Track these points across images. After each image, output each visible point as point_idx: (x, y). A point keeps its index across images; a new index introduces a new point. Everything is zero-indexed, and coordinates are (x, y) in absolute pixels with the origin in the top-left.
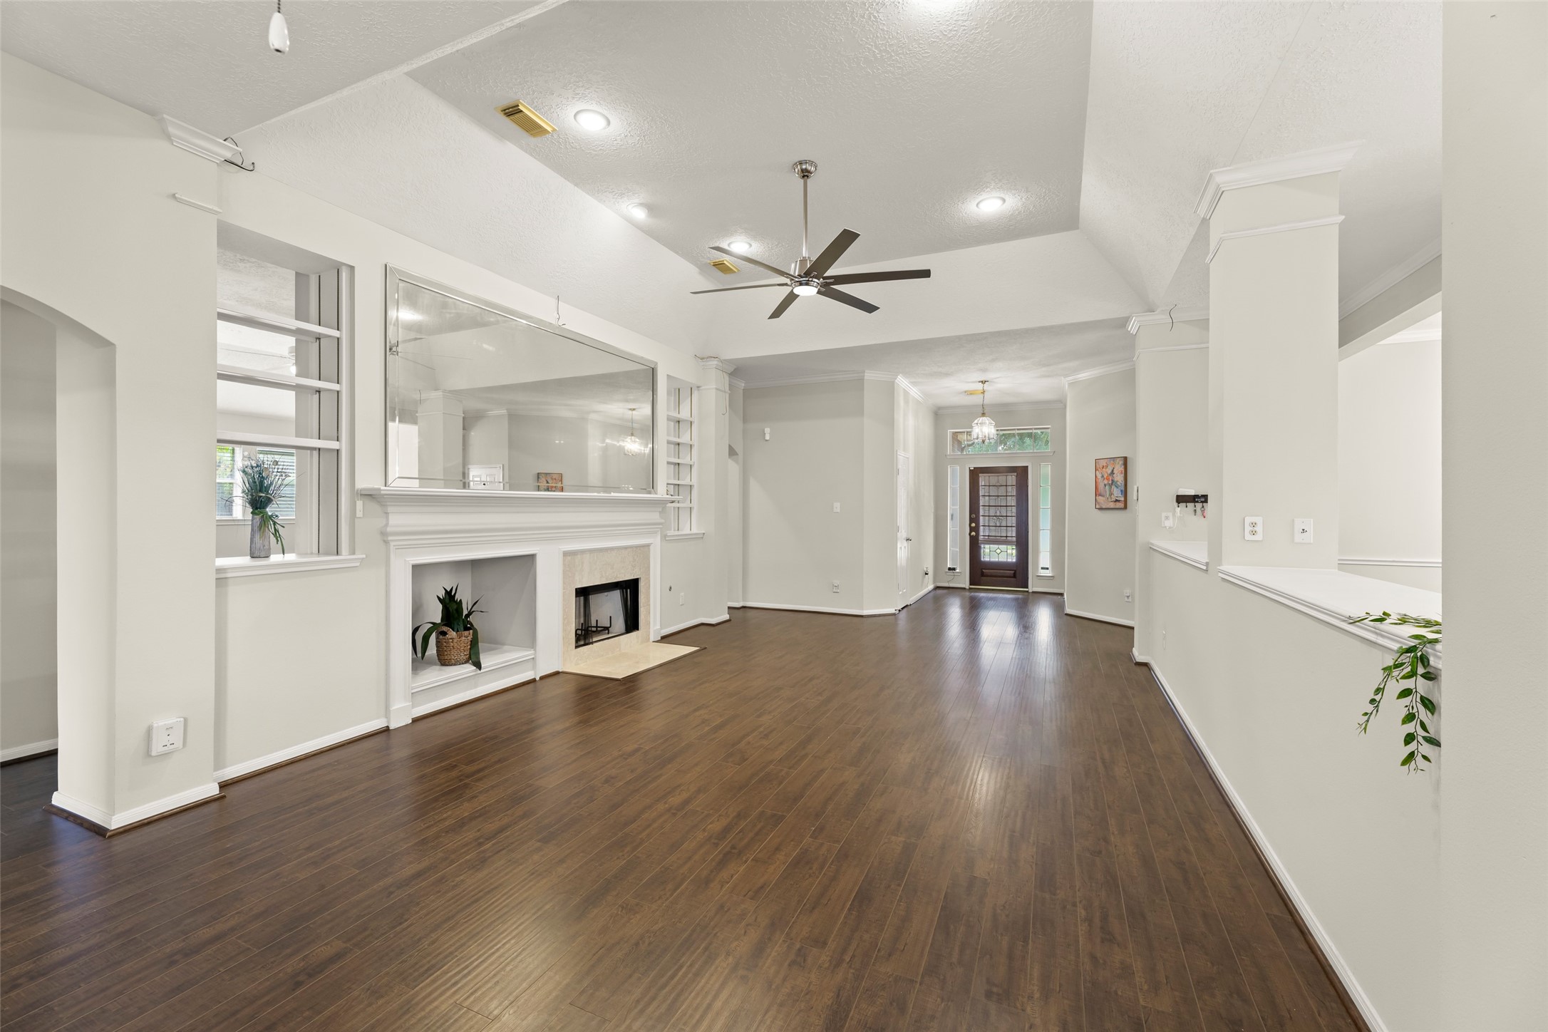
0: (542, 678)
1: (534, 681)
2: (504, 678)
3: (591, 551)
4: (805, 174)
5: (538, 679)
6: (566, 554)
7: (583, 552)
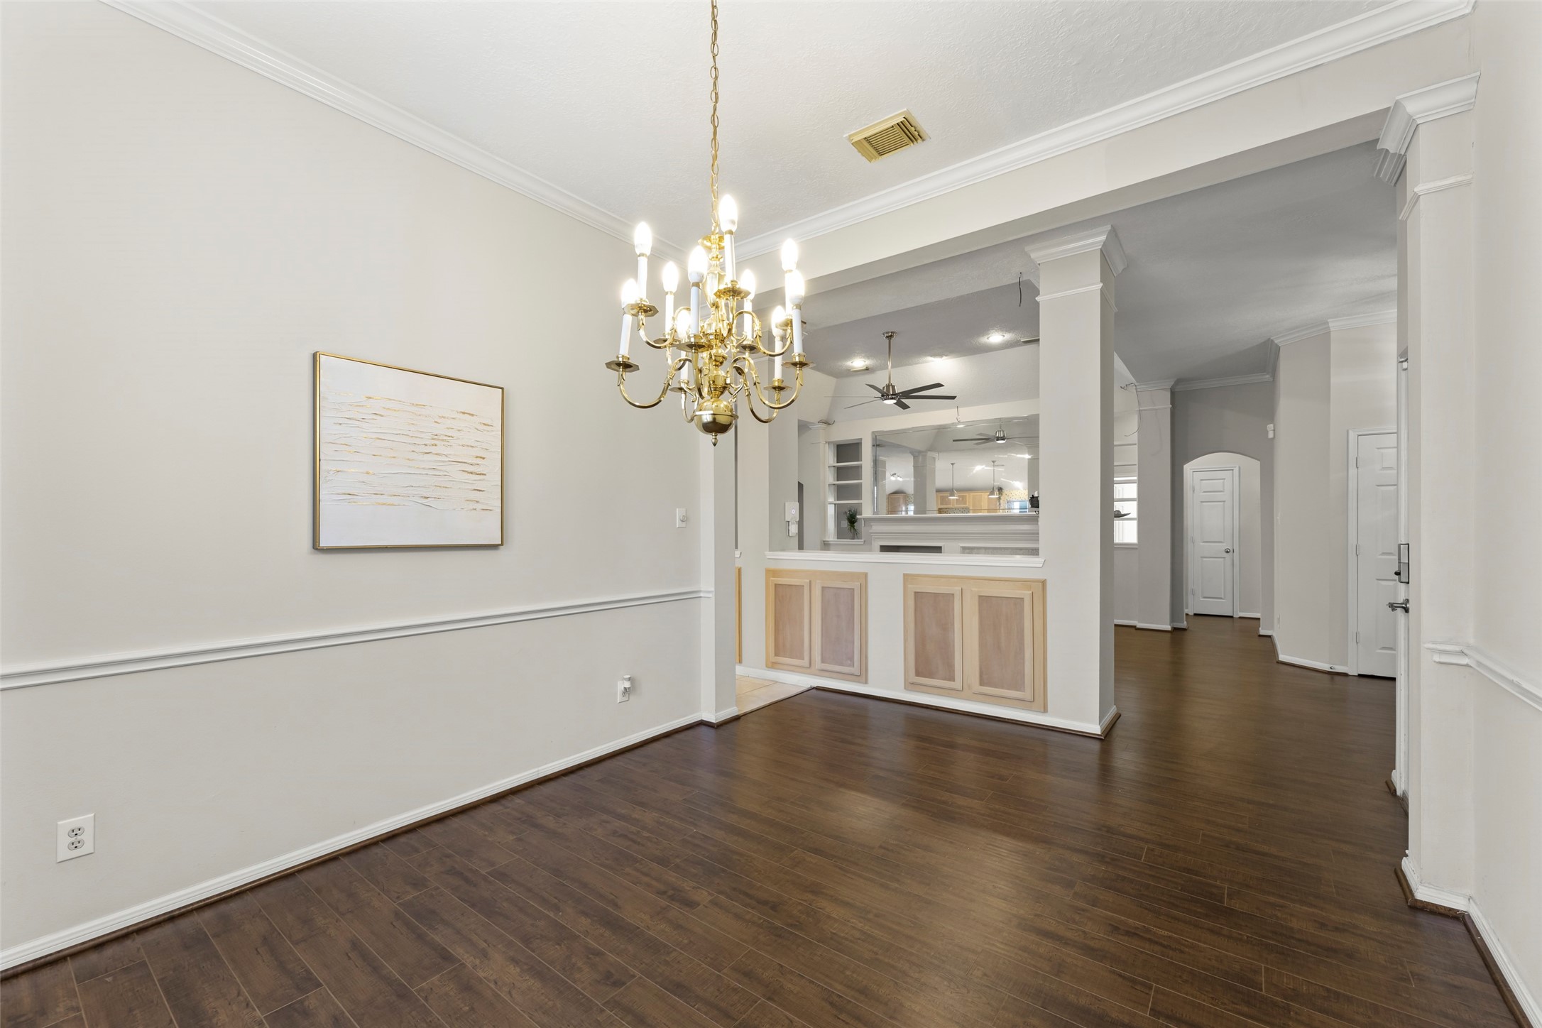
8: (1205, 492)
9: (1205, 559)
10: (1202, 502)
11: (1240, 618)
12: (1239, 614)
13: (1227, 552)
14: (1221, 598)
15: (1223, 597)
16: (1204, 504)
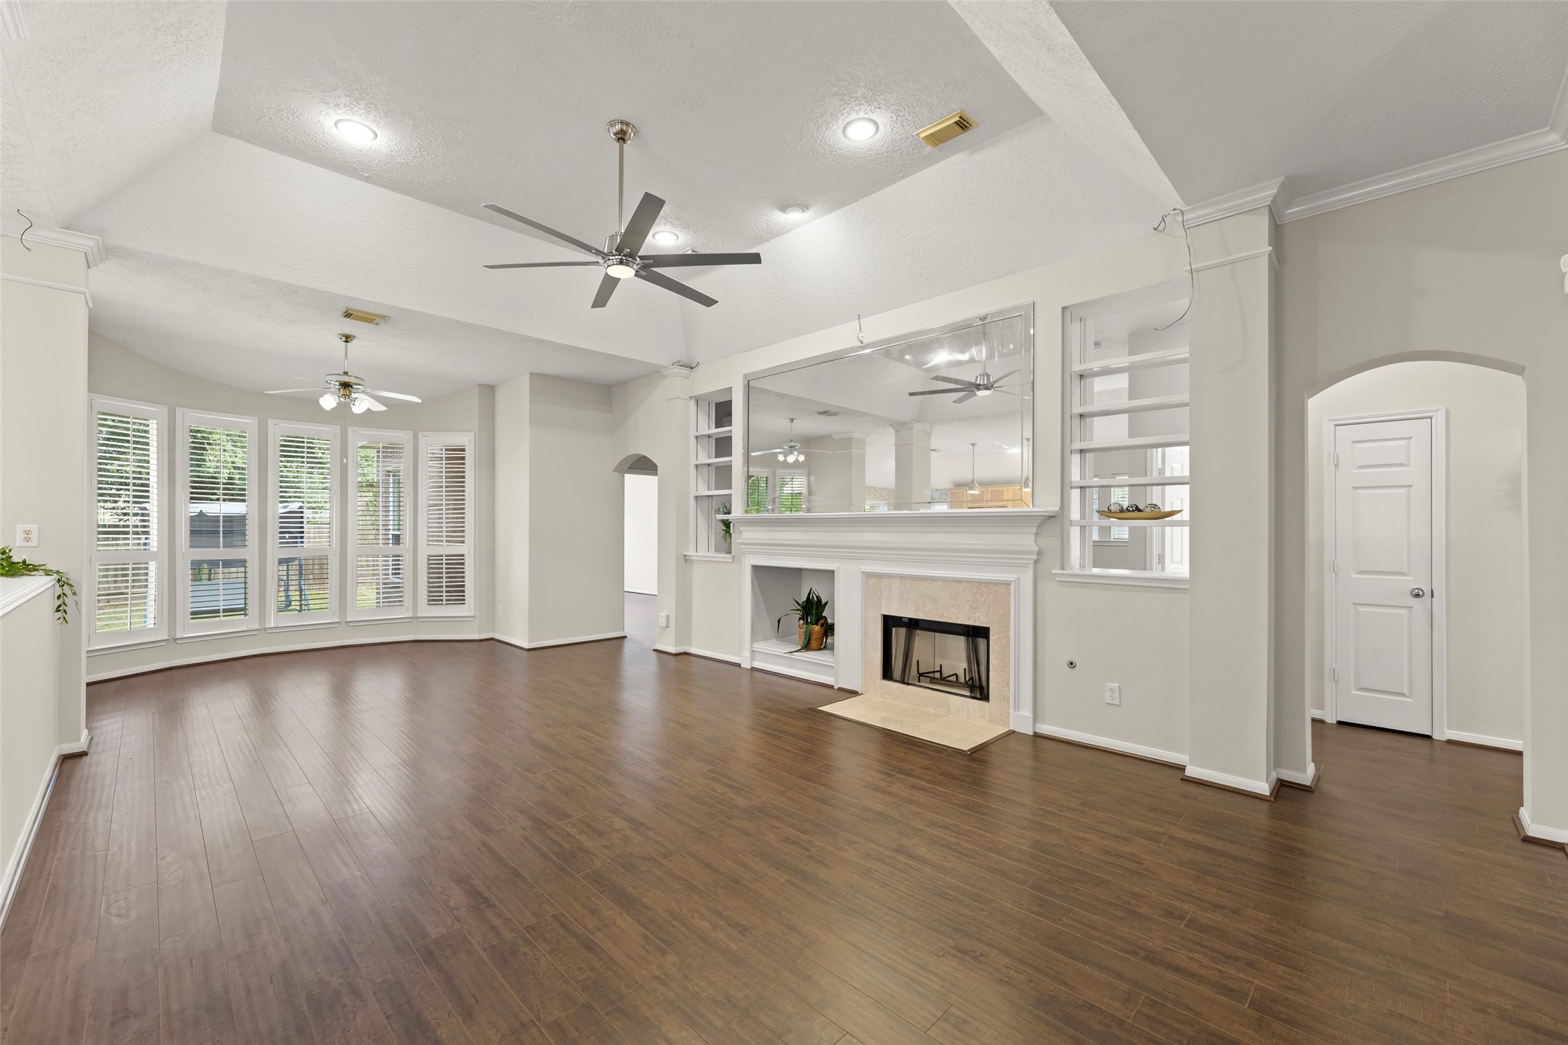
0: (840, 689)
1: (832, 687)
2: (811, 671)
3: (903, 577)
4: (621, 137)
5: (836, 687)
6: (868, 575)
7: (891, 576)
8: (1362, 467)
9: (1361, 609)
10: (1355, 488)
11: (1449, 742)
12: (1444, 733)
13: (1417, 596)
14: (1402, 695)
15: (1406, 692)
16: (1360, 492)
